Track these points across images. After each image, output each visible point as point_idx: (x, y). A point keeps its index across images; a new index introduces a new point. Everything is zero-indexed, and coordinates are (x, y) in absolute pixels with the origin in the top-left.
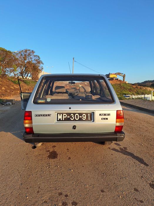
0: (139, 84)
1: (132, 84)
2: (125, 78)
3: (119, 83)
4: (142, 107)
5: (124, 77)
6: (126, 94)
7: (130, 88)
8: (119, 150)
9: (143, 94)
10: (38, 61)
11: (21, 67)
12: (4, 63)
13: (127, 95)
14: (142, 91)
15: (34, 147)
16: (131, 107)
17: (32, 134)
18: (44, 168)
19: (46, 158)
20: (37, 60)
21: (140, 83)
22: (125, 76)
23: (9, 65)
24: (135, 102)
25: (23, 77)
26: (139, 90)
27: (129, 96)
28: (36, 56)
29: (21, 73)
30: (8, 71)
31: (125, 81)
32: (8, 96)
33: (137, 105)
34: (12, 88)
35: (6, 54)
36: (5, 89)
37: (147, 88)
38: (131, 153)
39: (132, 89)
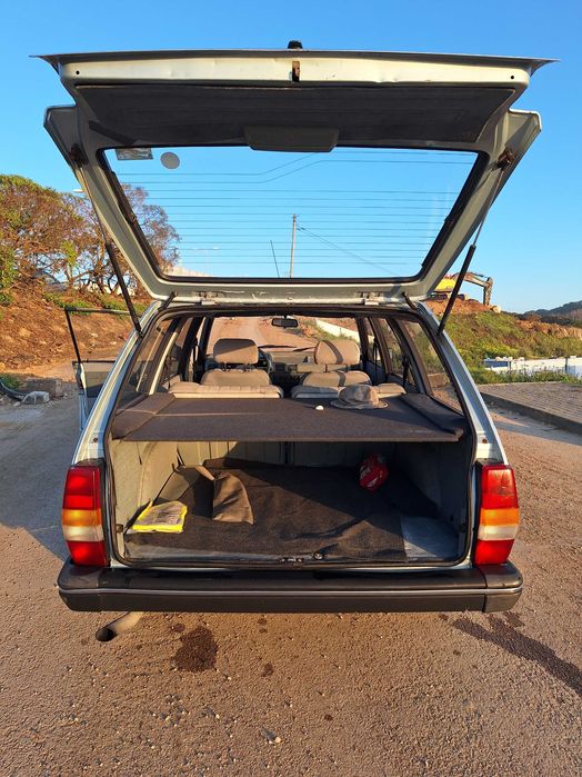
0: (545, 316)
1: (515, 315)
2: (489, 292)
3: (467, 310)
4: (568, 416)
5: (487, 288)
6: (493, 356)
7: (509, 330)
8: (487, 627)
9: (559, 353)
10: (161, 226)
11: (93, 251)
12: (31, 233)
13: (498, 359)
14: (556, 343)
15: (108, 634)
16: (522, 414)
17: (98, 573)
18: (150, 723)
19: (167, 666)
20: (154, 225)
21: (549, 309)
22: (490, 285)
23: (48, 241)
24: (539, 395)
25: (101, 286)
26: (546, 340)
27: (505, 364)
28: (152, 208)
29: (95, 274)
30: (44, 264)
31: (492, 303)
32: (41, 363)
33: (547, 410)
34: (58, 332)
35: (39, 201)
36: (29, 333)
37: (575, 329)
38: (542, 647)
39: (519, 335)
